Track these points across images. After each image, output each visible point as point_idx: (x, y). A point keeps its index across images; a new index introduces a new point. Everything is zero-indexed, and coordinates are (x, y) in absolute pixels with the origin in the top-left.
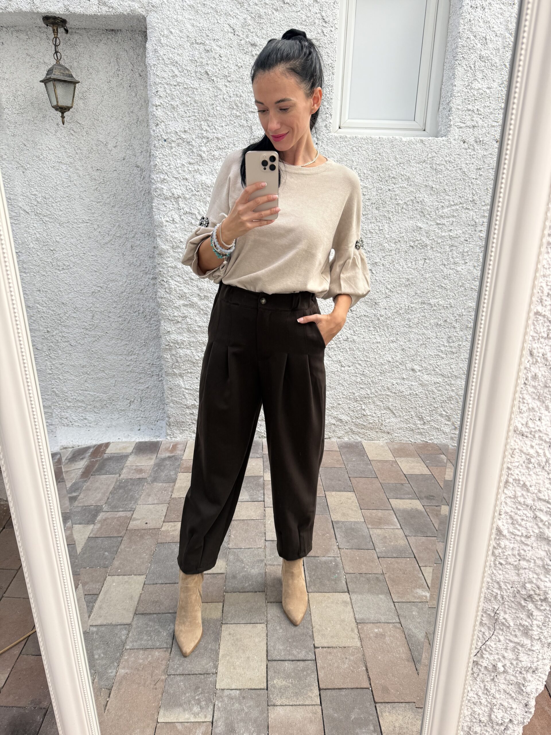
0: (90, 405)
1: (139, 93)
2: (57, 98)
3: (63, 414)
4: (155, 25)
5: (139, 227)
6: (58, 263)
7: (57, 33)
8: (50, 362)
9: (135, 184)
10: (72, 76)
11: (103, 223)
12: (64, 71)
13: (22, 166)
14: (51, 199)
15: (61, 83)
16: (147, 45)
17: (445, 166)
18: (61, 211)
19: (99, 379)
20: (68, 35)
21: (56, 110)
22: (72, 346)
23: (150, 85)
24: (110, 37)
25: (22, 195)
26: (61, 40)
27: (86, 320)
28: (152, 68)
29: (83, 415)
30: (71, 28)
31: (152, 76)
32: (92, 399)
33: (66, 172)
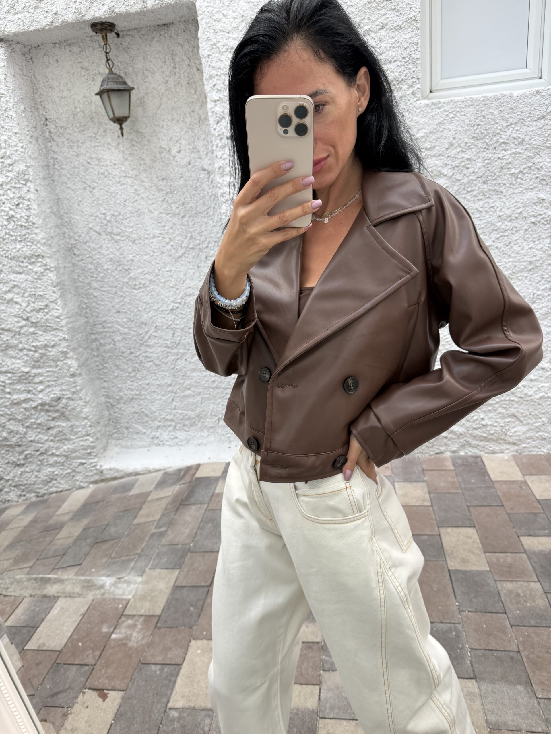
0: (180, 423)
1: (199, 89)
2: (113, 110)
3: (154, 434)
4: (205, 9)
5: (212, 235)
6: (134, 282)
7: (107, 39)
8: (137, 382)
9: (203, 190)
10: (125, 83)
11: (174, 235)
12: (118, 79)
13: (89, 186)
14: (121, 217)
15: (115, 93)
16: (199, 35)
18: (132, 227)
19: (186, 397)
20: (120, 39)
21: (114, 122)
22: (156, 365)
23: (207, 79)
24: (162, 33)
25: (92, 216)
26: (112, 46)
27: (168, 338)
28: (207, 59)
29: (174, 434)
30: (122, 31)
31: (207, 69)
32: (181, 417)
33: (132, 186)
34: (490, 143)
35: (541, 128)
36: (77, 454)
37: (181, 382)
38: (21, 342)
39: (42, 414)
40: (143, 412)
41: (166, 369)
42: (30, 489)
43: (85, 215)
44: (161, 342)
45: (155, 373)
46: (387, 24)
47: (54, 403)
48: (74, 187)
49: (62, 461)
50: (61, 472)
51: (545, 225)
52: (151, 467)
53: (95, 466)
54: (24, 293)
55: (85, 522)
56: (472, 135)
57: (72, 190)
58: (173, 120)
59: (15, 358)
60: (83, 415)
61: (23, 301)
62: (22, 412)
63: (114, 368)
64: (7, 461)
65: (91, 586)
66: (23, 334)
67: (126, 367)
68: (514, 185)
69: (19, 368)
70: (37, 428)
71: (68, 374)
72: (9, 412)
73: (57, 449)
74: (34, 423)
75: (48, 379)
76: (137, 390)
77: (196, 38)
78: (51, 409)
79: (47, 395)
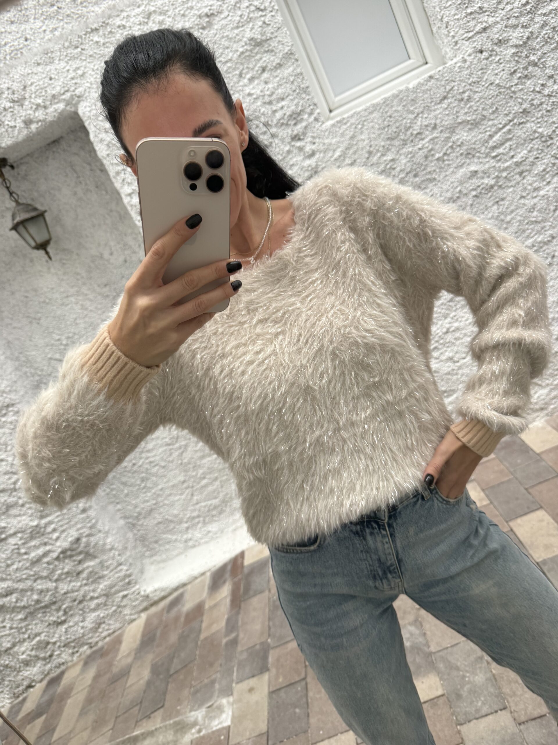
0: (208, 516)
1: (109, 188)
2: (33, 238)
3: (185, 537)
7: (3, 175)
8: (150, 492)
10: (35, 209)
12: (27, 208)
13: (35, 319)
14: (76, 337)
15: (30, 222)
16: (92, 139)
17: (471, 90)
19: (205, 486)
20: (16, 170)
21: (38, 249)
22: (164, 467)
23: (114, 177)
24: (54, 149)
25: (47, 346)
26: (11, 179)
27: (165, 436)
28: (108, 159)
29: (205, 528)
30: (15, 162)
31: (111, 167)
32: (207, 509)
33: (76, 303)
34: (406, 138)
35: (447, 108)
36: (117, 588)
37: (194, 474)
38: (20, 498)
39: (67, 561)
40: (167, 519)
41: (174, 467)
42: (81, 642)
43: (41, 347)
44: (160, 442)
45: (165, 476)
46: (266, 66)
47: (75, 546)
48: (19, 325)
49: (103, 601)
50: (106, 612)
51: (487, 194)
52: (196, 573)
53: (139, 593)
54: (6, 448)
55: (149, 658)
56: (386, 137)
57: (19, 328)
58: (94, 226)
59: (19, 515)
60: (108, 547)
61: (8, 456)
62: (45, 568)
63: (122, 487)
64: (47, 624)
65: (183, 728)
66: (19, 489)
67: (133, 480)
68: (443, 168)
69: (27, 525)
70: (66, 578)
71: (78, 511)
72: (32, 573)
73: (94, 591)
74: (62, 574)
75: (61, 523)
76: (153, 499)
77: (89, 143)
78: (74, 553)
79: (65, 540)
